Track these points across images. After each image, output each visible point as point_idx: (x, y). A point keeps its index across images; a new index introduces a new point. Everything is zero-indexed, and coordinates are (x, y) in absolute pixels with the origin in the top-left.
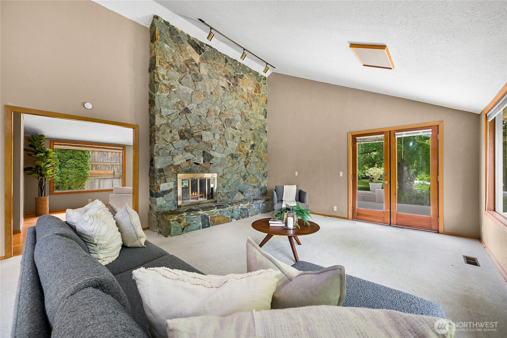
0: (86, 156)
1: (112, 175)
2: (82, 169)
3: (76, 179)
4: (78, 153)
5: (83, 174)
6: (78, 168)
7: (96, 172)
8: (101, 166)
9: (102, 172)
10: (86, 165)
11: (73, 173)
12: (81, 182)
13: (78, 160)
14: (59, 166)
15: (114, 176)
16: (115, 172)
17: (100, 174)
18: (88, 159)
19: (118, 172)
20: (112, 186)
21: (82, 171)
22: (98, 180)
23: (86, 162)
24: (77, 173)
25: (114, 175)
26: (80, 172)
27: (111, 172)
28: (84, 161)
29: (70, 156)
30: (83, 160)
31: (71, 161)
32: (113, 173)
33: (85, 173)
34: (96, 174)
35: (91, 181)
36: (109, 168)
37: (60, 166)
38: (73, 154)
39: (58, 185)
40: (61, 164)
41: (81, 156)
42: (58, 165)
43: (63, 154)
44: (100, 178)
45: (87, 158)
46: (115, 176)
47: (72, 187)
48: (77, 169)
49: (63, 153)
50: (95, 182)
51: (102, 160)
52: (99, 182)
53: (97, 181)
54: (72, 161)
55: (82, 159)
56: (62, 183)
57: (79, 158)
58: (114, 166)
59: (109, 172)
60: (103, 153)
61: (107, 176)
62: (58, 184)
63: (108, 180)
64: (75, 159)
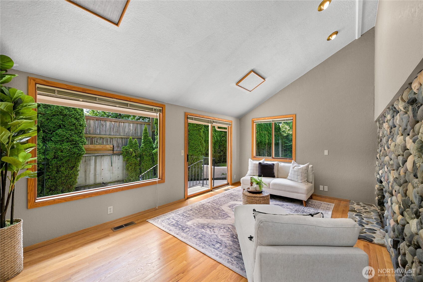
0: (80, 126)
1: (110, 150)
2: (75, 144)
3: (68, 158)
4: (70, 120)
5: (77, 150)
6: (70, 141)
7: (91, 146)
8: (98, 139)
9: (98, 147)
10: (81, 137)
11: (64, 149)
12: (75, 162)
13: (71, 130)
14: (43, 138)
15: (113, 152)
16: (115, 146)
17: (96, 150)
18: (83, 129)
19: (118, 146)
20: (111, 165)
21: (76, 146)
22: (94, 157)
23: (80, 133)
24: (69, 150)
25: (113, 150)
26: (74, 148)
27: (109, 147)
28: (78, 132)
29: (58, 125)
30: (78, 130)
31: (59, 131)
32: (112, 149)
33: (80, 149)
34: (91, 150)
35: (85, 160)
36: (107, 142)
37: (44, 140)
38: (63, 121)
39: (41, 168)
40: (46, 137)
41: (74, 124)
42: (41, 137)
43: (48, 121)
44: (96, 155)
45: (81, 128)
46: (115, 152)
47: (62, 169)
48: (69, 143)
49: (48, 119)
50: (90, 160)
51: (98, 131)
52: (95, 160)
53: (93, 159)
54: (62, 132)
55: (76, 129)
56: (48, 164)
57: (72, 128)
58: (114, 140)
59: (108, 147)
60: (101, 122)
61: (104, 152)
62: (41, 166)
63: (106, 157)
64: (66, 129)
